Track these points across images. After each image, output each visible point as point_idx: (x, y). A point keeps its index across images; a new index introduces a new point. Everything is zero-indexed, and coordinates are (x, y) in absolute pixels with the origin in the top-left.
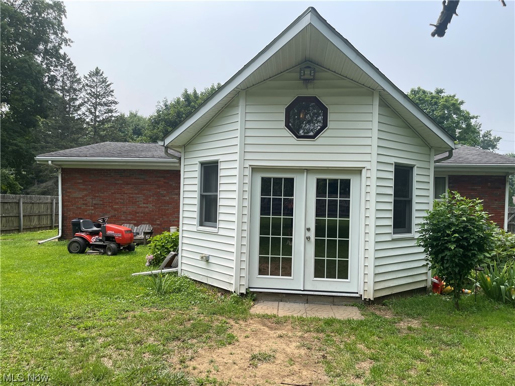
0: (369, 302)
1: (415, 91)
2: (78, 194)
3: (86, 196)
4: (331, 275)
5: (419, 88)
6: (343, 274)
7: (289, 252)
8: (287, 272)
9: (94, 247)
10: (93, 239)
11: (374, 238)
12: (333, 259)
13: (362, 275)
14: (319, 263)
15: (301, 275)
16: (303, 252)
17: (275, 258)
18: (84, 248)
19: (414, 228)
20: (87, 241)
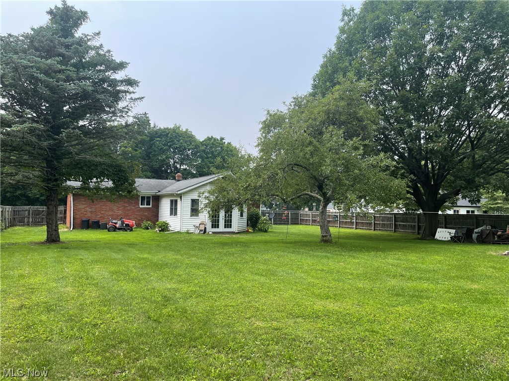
0: (236, 233)
1: (210, 138)
2: (81, 207)
3: (86, 207)
4: (228, 227)
5: (212, 137)
6: (231, 227)
7: (218, 222)
8: (218, 227)
9: (119, 229)
10: (117, 226)
11: (237, 218)
12: (228, 224)
13: (235, 227)
14: (225, 225)
15: (221, 228)
16: (222, 222)
17: (215, 224)
18: (115, 229)
19: (244, 216)
20: (116, 227)
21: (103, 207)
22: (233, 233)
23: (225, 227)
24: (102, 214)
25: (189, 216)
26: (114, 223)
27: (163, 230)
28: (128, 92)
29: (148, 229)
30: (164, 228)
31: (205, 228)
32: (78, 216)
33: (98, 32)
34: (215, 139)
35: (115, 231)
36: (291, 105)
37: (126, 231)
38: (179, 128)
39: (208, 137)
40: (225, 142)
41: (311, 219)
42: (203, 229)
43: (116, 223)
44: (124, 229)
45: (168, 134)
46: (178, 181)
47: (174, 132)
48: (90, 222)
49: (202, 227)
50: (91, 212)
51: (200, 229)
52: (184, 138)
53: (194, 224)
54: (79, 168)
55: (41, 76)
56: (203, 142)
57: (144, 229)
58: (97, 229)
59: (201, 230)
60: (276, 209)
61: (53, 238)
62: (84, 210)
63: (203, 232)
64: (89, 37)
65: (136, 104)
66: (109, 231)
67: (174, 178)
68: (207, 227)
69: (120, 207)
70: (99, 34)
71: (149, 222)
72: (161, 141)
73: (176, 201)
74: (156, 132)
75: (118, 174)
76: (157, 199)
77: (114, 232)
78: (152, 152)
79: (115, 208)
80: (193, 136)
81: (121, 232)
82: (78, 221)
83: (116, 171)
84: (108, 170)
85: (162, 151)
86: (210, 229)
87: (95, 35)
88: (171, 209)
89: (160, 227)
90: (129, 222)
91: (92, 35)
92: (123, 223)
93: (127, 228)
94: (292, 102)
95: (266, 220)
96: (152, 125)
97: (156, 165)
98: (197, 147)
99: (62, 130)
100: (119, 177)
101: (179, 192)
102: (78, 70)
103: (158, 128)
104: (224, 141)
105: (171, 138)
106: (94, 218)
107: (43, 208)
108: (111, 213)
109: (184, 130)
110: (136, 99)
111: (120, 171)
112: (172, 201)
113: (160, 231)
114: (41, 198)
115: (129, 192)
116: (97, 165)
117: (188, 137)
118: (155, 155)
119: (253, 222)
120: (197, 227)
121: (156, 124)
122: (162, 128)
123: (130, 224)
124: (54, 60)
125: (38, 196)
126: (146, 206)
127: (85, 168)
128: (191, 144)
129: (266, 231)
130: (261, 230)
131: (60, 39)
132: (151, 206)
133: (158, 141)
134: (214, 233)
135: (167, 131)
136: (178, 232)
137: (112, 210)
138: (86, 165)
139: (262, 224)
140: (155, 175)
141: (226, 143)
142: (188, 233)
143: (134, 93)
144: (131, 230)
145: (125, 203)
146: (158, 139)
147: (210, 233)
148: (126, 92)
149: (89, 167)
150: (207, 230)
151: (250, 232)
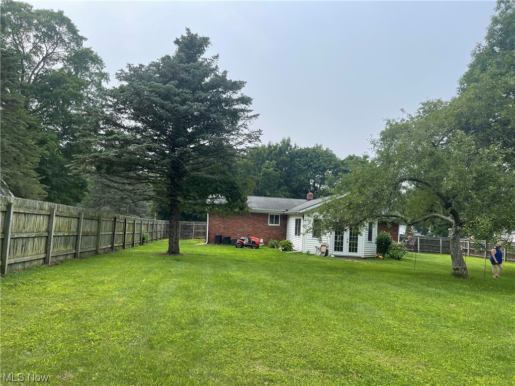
0: (363, 258)
1: (351, 157)
2: (216, 223)
3: (220, 223)
4: (353, 251)
5: (354, 155)
6: (356, 251)
7: (342, 245)
8: (342, 250)
9: (246, 246)
10: (245, 242)
11: (364, 242)
12: (353, 247)
13: (361, 251)
14: (350, 248)
15: (346, 251)
16: (346, 246)
17: (338, 247)
18: (242, 246)
19: (373, 240)
20: (243, 243)
21: (235, 224)
22: (359, 258)
23: (350, 251)
24: (234, 230)
25: (311, 236)
26: (242, 240)
27: (285, 250)
28: (245, 111)
29: (274, 247)
30: (288, 247)
31: (327, 250)
32: (212, 232)
33: (216, 55)
34: (357, 158)
35: (242, 247)
36: (419, 112)
37: (252, 248)
38: (320, 147)
39: (349, 156)
40: (368, 161)
41: (468, 248)
42: (325, 251)
43: (243, 240)
44: (251, 246)
45: (308, 153)
46: (309, 200)
47: (313, 152)
48: (223, 238)
49: (324, 249)
50: (224, 228)
51: (322, 251)
52: (324, 157)
53: (316, 245)
54: (196, 185)
55: (158, 99)
56: (344, 161)
57: (270, 247)
58: (227, 244)
59: (323, 253)
60: (432, 235)
61: (173, 251)
62: (217, 226)
63: (324, 255)
64: (208, 61)
65: (252, 122)
66: (236, 247)
67: (305, 198)
68: (329, 249)
69: (250, 225)
70: (217, 57)
71: (275, 241)
72: (300, 161)
73: (300, 220)
74: (297, 153)
75: (231, 191)
76: (285, 218)
77: (240, 249)
78: (292, 172)
79: (246, 225)
80: (333, 155)
81: (248, 249)
82: (213, 237)
83: (228, 188)
84: (221, 187)
85: (301, 171)
86: (332, 252)
87: (214, 59)
88: (296, 228)
89: (283, 246)
90: (256, 239)
91: (212, 58)
92: (250, 240)
93: (253, 245)
94: (421, 109)
95: (401, 246)
96: (293, 147)
97: (295, 185)
98: (336, 166)
99: (176, 148)
100: (231, 194)
101: (301, 211)
102: (193, 93)
103: (299, 148)
104: (367, 159)
105: (311, 158)
106: (226, 234)
107: (190, 223)
108: (241, 230)
109: (325, 150)
110: (251, 117)
111: (232, 187)
112: (296, 220)
113: (283, 250)
114: (194, 214)
115: (242, 209)
116: (212, 182)
117: (328, 157)
118: (295, 175)
119: (383, 247)
120: (319, 248)
121: (297, 144)
122: (303, 148)
123: (256, 241)
124: (171, 84)
125: (191, 213)
126: (274, 225)
127: (201, 185)
128: (331, 163)
129: (399, 259)
130: (392, 257)
131: (180, 64)
132: (279, 225)
133: (297, 161)
134: (336, 256)
135: (307, 151)
136: (300, 252)
137: (242, 227)
138: (203, 181)
139: (394, 250)
140: (294, 195)
141: (370, 162)
142: (308, 254)
143: (250, 111)
144: (258, 247)
145: (255, 220)
146: (298, 159)
147: (333, 256)
148: (243, 110)
149: (205, 184)
150: (329, 253)
151: (381, 258)
